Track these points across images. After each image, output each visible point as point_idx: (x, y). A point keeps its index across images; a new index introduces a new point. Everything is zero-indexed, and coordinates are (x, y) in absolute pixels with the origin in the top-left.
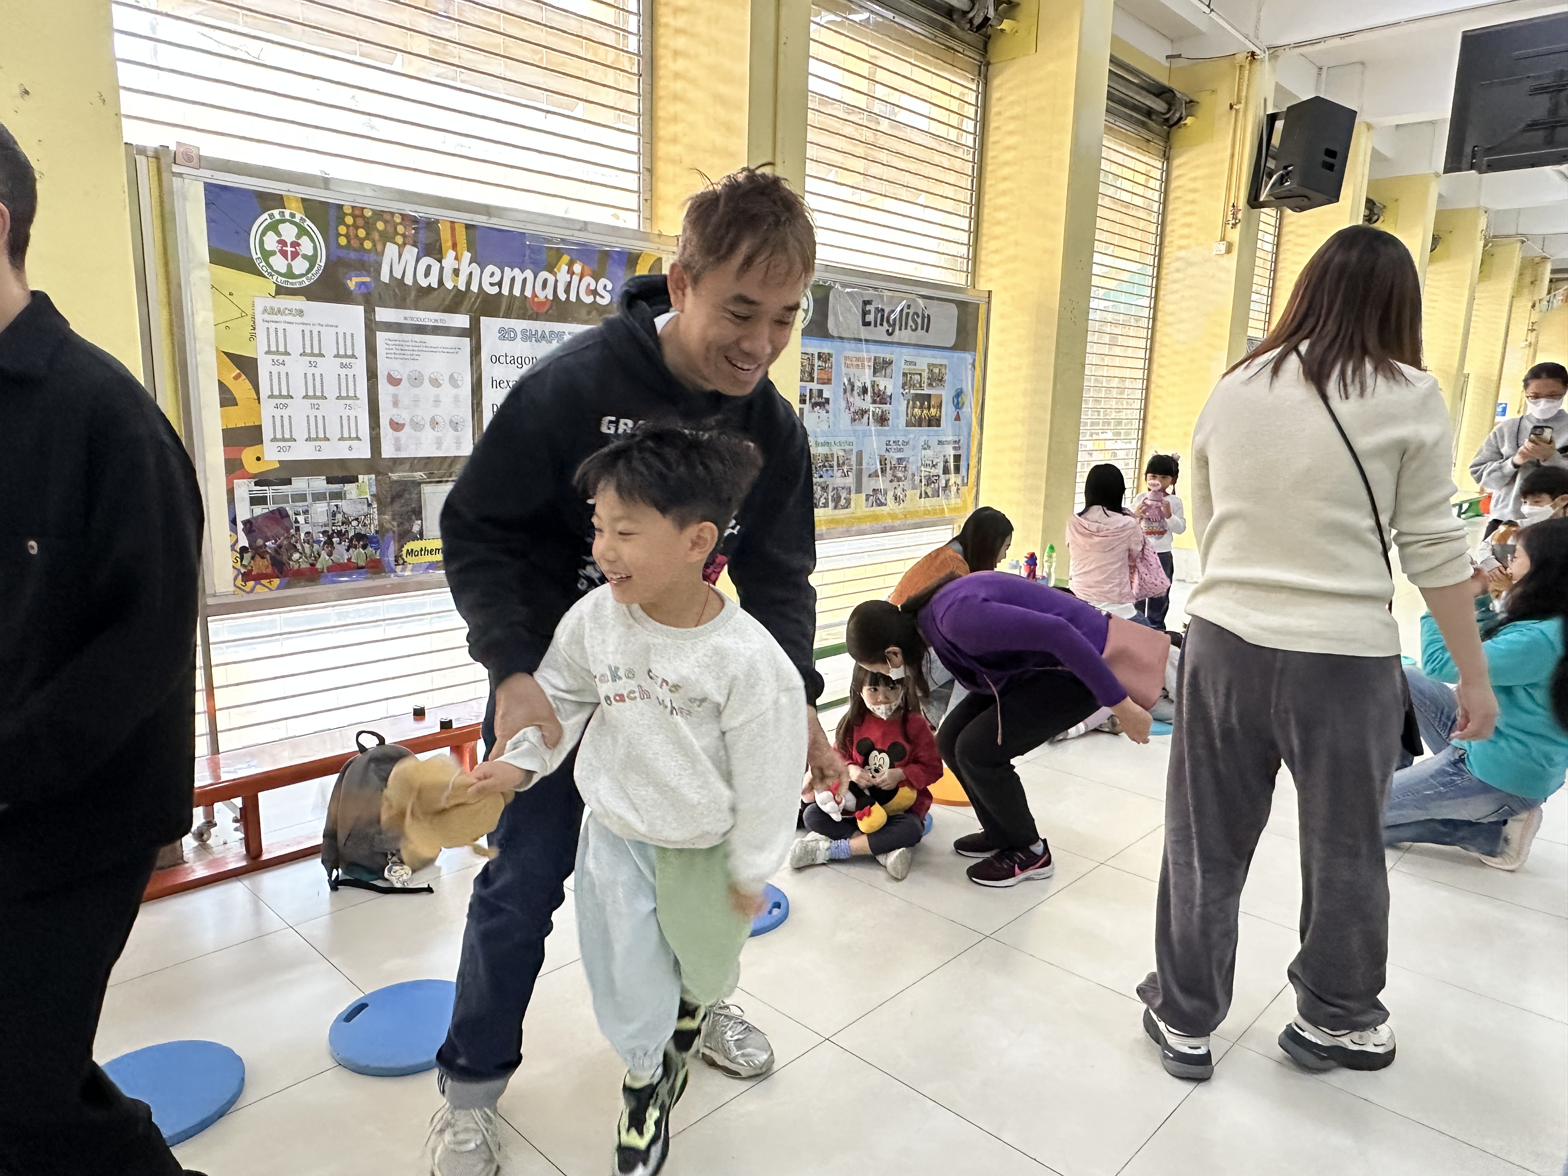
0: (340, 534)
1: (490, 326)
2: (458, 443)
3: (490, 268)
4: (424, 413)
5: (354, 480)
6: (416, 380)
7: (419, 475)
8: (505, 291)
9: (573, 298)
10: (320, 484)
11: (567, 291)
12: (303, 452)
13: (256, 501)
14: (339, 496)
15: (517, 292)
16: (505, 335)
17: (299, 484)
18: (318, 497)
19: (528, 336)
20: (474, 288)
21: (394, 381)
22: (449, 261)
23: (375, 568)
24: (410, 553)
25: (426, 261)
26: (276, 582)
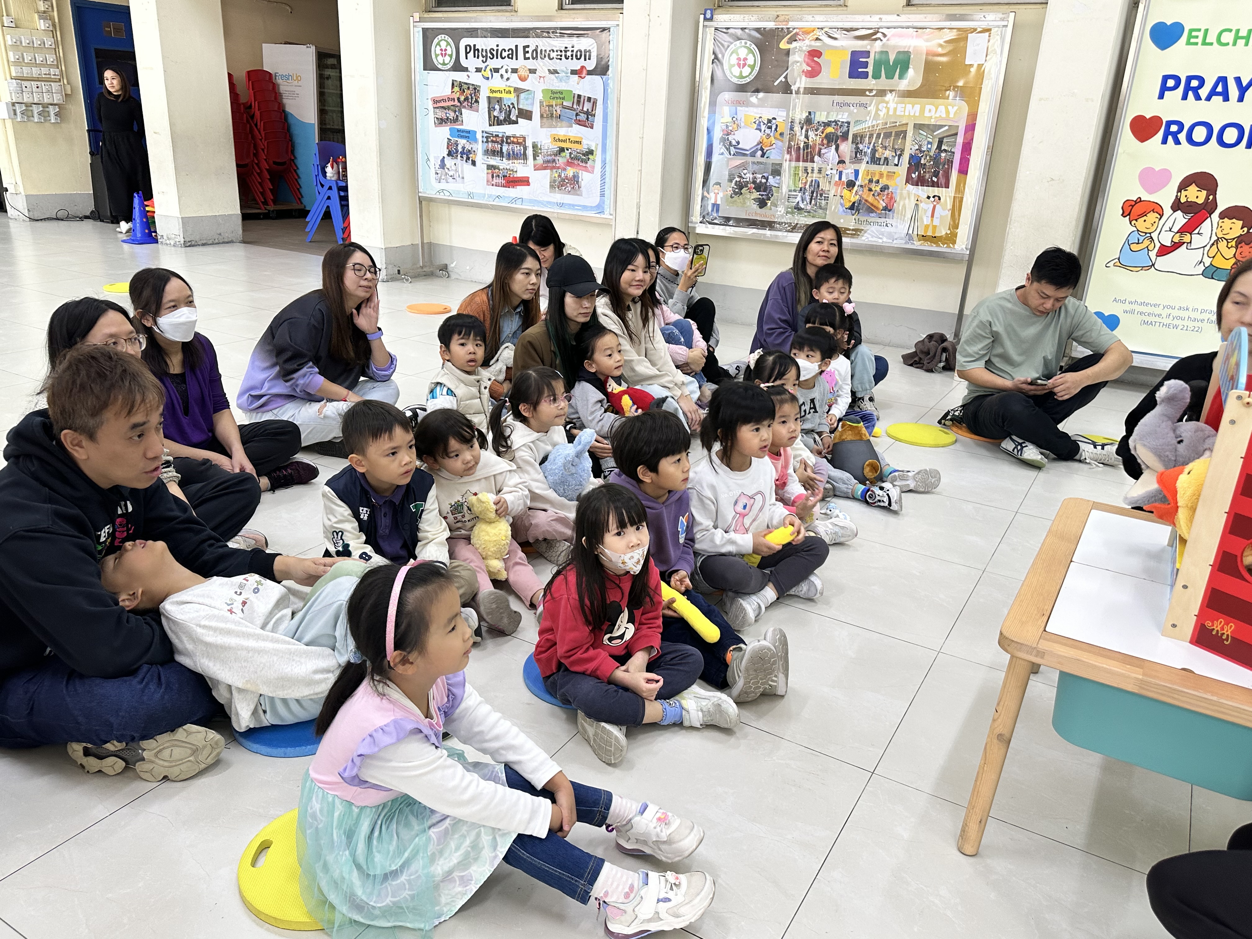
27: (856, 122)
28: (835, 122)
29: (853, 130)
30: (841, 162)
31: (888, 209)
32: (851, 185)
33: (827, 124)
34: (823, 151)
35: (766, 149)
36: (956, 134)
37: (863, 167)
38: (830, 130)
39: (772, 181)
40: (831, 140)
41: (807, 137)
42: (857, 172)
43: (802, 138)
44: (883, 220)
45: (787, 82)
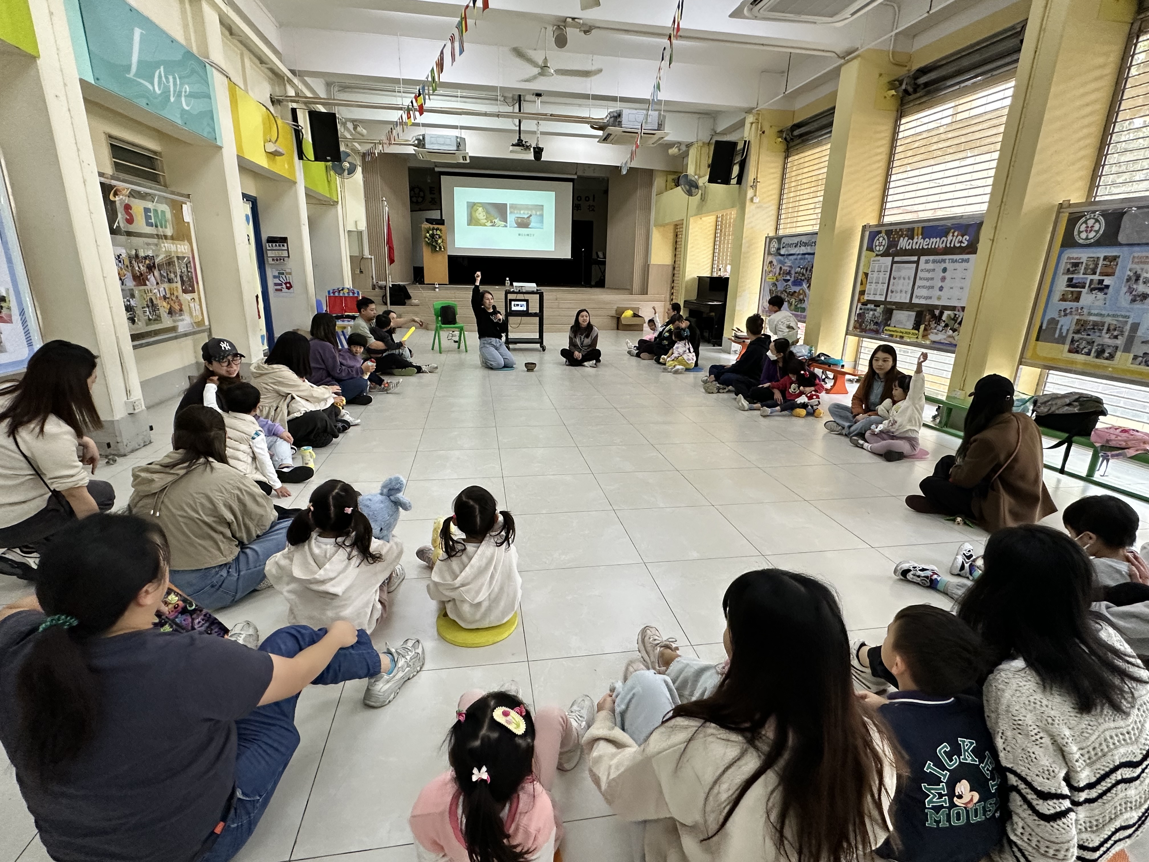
0: (873, 321)
1: (923, 259)
2: (906, 298)
3: (927, 239)
4: (899, 288)
5: (879, 306)
6: (899, 278)
7: (894, 307)
8: (930, 247)
9: (952, 246)
10: (872, 306)
11: (950, 243)
12: (871, 298)
13: (861, 309)
14: (875, 310)
15: (933, 247)
16: (927, 262)
17: (869, 306)
18: (872, 310)
19: (934, 261)
20: (921, 247)
21: (894, 278)
22: (915, 240)
23: (877, 332)
24: (886, 330)
25: (910, 241)
26: (858, 330)
27: (156, 256)
28: (148, 256)
29: (157, 261)
30: (157, 283)
31: (181, 310)
32: (165, 298)
33: (145, 258)
34: (149, 277)
35: (123, 278)
36: (190, 262)
37: (166, 285)
38: (147, 262)
39: (133, 303)
40: (151, 268)
41: (139, 268)
42: (164, 288)
43: (137, 268)
44: (181, 318)
45: (119, 226)
